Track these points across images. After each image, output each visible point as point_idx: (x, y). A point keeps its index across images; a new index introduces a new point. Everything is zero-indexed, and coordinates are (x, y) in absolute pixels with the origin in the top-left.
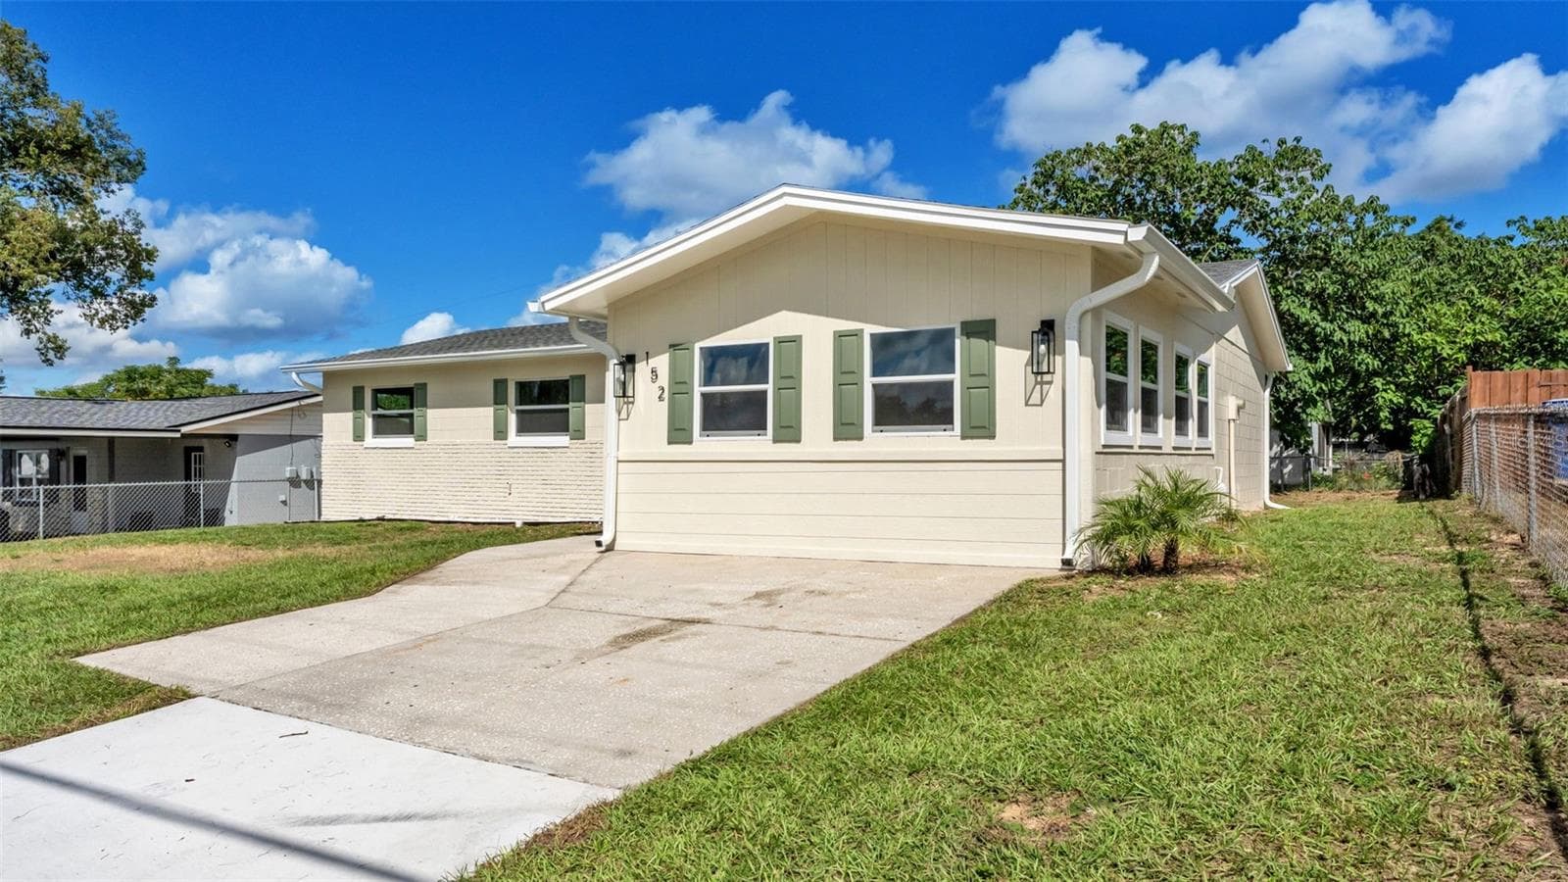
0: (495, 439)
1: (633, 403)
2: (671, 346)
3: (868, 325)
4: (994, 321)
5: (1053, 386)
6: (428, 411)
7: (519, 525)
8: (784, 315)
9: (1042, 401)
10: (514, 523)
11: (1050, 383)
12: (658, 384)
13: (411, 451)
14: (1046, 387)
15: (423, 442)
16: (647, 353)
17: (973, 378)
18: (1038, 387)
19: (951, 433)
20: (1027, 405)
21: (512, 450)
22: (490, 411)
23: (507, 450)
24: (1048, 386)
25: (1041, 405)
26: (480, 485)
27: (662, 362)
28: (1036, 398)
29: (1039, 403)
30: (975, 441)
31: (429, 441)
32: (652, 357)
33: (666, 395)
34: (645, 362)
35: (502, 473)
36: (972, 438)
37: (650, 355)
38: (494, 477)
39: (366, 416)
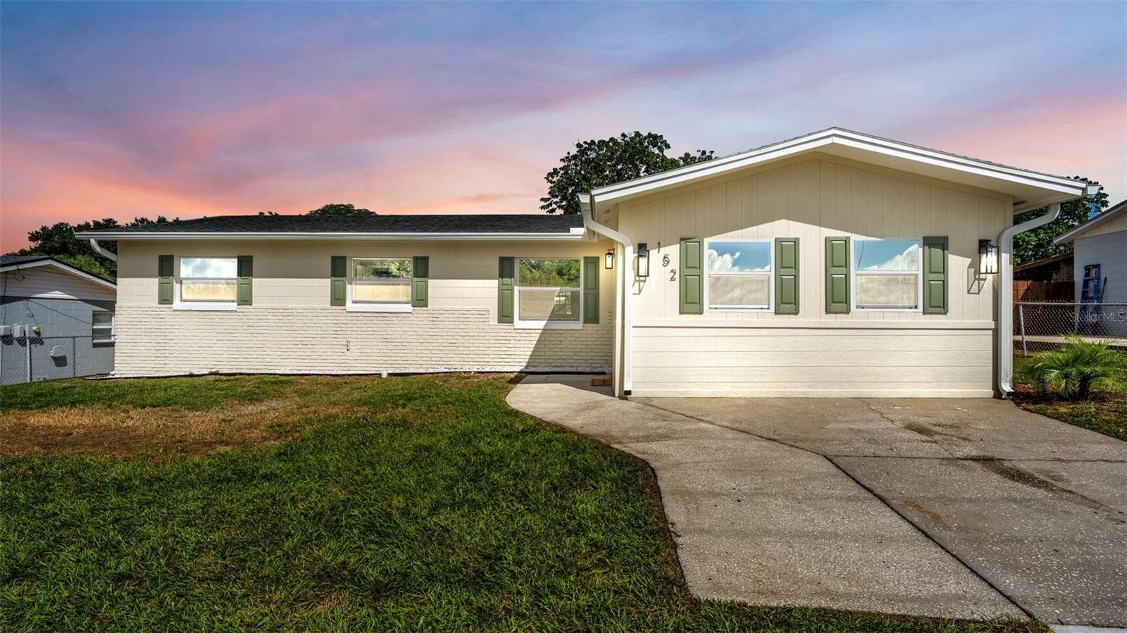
0: (332, 305)
1: (645, 281)
2: (682, 239)
3: (853, 234)
4: (947, 237)
5: (986, 282)
6: (253, 279)
7: (384, 375)
8: (783, 222)
9: (979, 291)
10: (380, 374)
11: (985, 279)
12: (670, 267)
13: (233, 314)
14: (981, 282)
15: (248, 306)
16: (659, 243)
17: (932, 275)
18: (977, 282)
19: (916, 310)
20: (969, 293)
21: (349, 314)
22: (328, 282)
23: (345, 314)
24: (983, 282)
25: (978, 293)
26: (313, 343)
27: (673, 251)
28: (975, 288)
29: (977, 292)
30: (932, 316)
31: (254, 305)
32: (662, 247)
33: (677, 276)
34: (657, 250)
35: (339, 332)
36: (931, 313)
37: (661, 244)
38: (332, 336)
39: (175, 282)
